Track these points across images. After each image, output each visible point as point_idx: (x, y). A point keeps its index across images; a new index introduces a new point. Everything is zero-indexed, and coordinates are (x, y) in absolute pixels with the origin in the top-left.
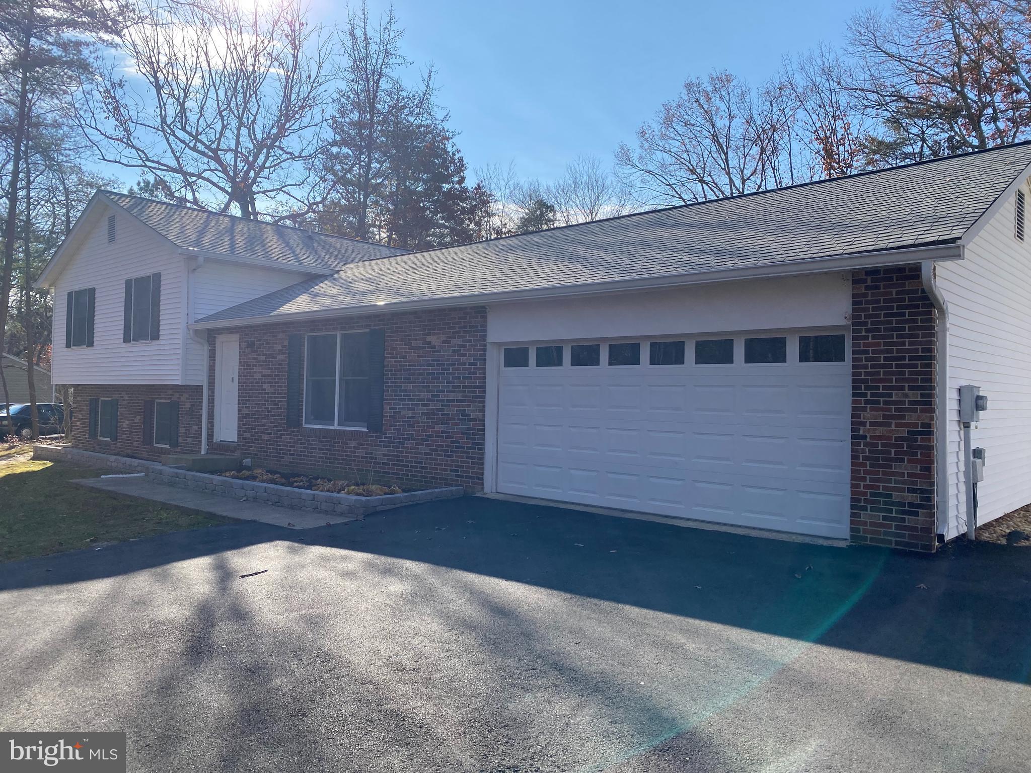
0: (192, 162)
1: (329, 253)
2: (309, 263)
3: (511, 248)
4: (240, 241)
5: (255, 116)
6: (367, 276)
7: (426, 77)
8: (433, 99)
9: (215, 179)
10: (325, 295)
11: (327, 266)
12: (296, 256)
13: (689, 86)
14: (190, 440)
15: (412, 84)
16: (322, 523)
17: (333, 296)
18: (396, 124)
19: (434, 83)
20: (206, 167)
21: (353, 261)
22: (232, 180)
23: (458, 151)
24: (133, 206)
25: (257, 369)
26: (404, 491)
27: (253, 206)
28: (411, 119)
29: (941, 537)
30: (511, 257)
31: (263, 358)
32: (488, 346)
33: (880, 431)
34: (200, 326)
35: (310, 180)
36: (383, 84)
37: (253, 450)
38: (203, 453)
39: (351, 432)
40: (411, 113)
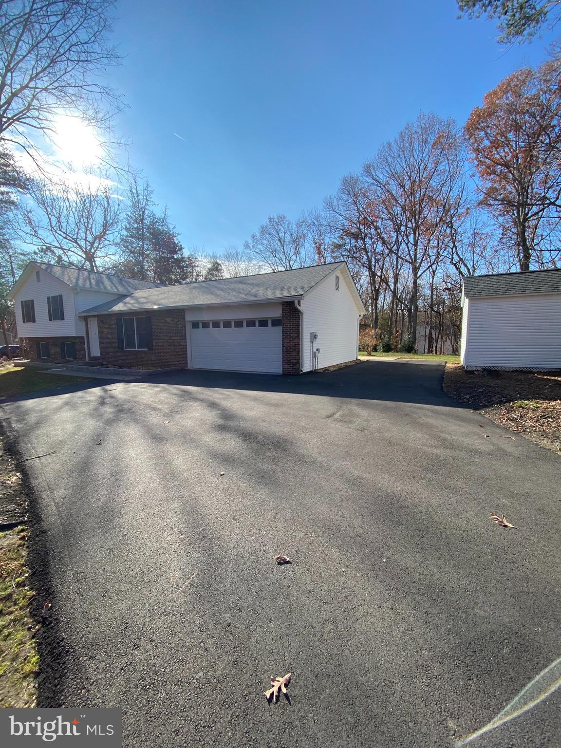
0: (66, 244)
1: (129, 286)
2: (121, 290)
3: (195, 288)
4: (93, 282)
5: (92, 225)
6: (144, 296)
7: (164, 211)
8: (167, 220)
9: (76, 251)
10: (129, 303)
11: (129, 292)
12: (116, 288)
13: (270, 219)
14: (81, 356)
15: (159, 213)
16: (134, 378)
17: (131, 304)
18: (154, 229)
19: (169, 213)
20: (72, 246)
21: (138, 289)
22: (85, 253)
23: (180, 242)
24: (47, 268)
25: (105, 330)
26: (161, 368)
27: (95, 264)
28: (160, 227)
29: (302, 371)
30: (194, 291)
31: (107, 326)
32: (186, 322)
33: (288, 344)
34: (80, 315)
35: (119, 252)
36: (146, 212)
37: (107, 359)
38: (87, 360)
39: (143, 351)
40: (160, 225)
